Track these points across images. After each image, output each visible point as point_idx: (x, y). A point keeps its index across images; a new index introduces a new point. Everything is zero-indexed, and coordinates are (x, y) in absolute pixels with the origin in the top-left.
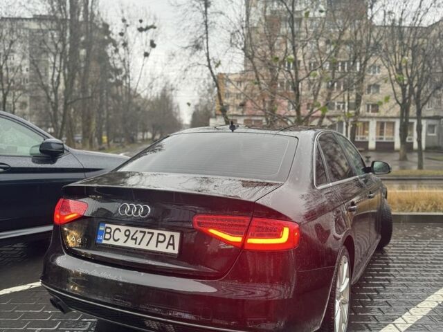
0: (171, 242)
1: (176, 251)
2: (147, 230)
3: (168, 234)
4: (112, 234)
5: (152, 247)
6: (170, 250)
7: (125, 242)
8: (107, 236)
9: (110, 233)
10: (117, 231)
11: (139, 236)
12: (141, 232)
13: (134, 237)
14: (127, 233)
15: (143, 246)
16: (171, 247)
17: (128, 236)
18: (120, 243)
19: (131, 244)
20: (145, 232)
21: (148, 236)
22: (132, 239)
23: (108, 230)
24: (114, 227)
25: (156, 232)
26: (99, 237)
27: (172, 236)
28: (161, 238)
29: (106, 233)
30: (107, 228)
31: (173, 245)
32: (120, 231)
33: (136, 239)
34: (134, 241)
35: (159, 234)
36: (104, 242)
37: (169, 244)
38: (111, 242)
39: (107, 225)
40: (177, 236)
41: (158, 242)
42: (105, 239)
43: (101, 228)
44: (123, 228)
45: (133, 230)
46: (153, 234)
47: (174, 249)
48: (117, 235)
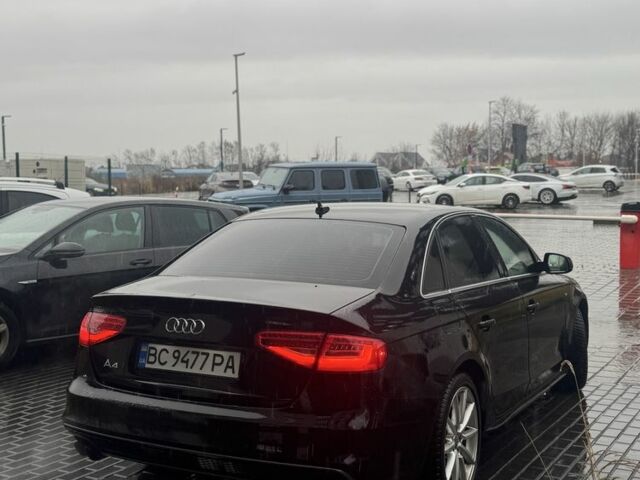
0: (230, 364)
1: (236, 376)
2: (201, 351)
3: (226, 355)
4: (157, 356)
5: (207, 371)
6: (229, 374)
7: (174, 365)
8: (152, 359)
9: (154, 355)
10: (164, 352)
11: (191, 357)
12: (193, 353)
13: (185, 359)
14: (176, 355)
15: (196, 370)
16: (229, 371)
17: (177, 358)
18: (168, 367)
19: (181, 368)
20: (198, 353)
21: (202, 358)
22: (183, 361)
23: (153, 352)
24: (159, 347)
25: (212, 352)
26: (142, 361)
27: (231, 357)
28: (218, 360)
29: (150, 354)
30: (151, 348)
31: (232, 367)
32: (168, 352)
33: (187, 362)
34: (185, 364)
35: (215, 355)
36: (147, 366)
37: (227, 367)
38: (157, 366)
39: (151, 345)
40: (237, 356)
41: (214, 364)
42: (149, 363)
43: (144, 349)
44: (171, 348)
45: (183, 350)
46: (208, 355)
47: (233, 372)
48: (164, 357)
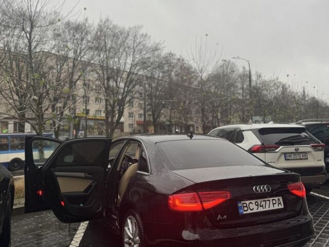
1: (283, 207)
2: (266, 199)
3: (276, 198)
4: (248, 206)
5: (272, 208)
6: (280, 207)
7: (257, 209)
8: (246, 209)
9: (246, 206)
10: (251, 204)
11: (263, 203)
12: (264, 201)
14: (257, 204)
15: (267, 209)
16: (280, 205)
17: (258, 205)
18: (255, 211)
19: (261, 209)
20: (265, 201)
21: (268, 202)
22: (261, 206)
23: (245, 205)
24: (248, 202)
25: (271, 199)
26: (241, 211)
27: (279, 199)
28: (274, 202)
29: (244, 207)
30: (243, 204)
31: (280, 203)
32: (252, 203)
33: (262, 206)
34: (262, 207)
35: (272, 200)
36: (244, 213)
37: (279, 204)
38: (249, 211)
39: (242, 202)
40: (281, 198)
41: (273, 204)
42: (245, 211)
43: (240, 205)
44: (253, 201)
45: (259, 201)
46: (269, 200)
48: (252, 206)
